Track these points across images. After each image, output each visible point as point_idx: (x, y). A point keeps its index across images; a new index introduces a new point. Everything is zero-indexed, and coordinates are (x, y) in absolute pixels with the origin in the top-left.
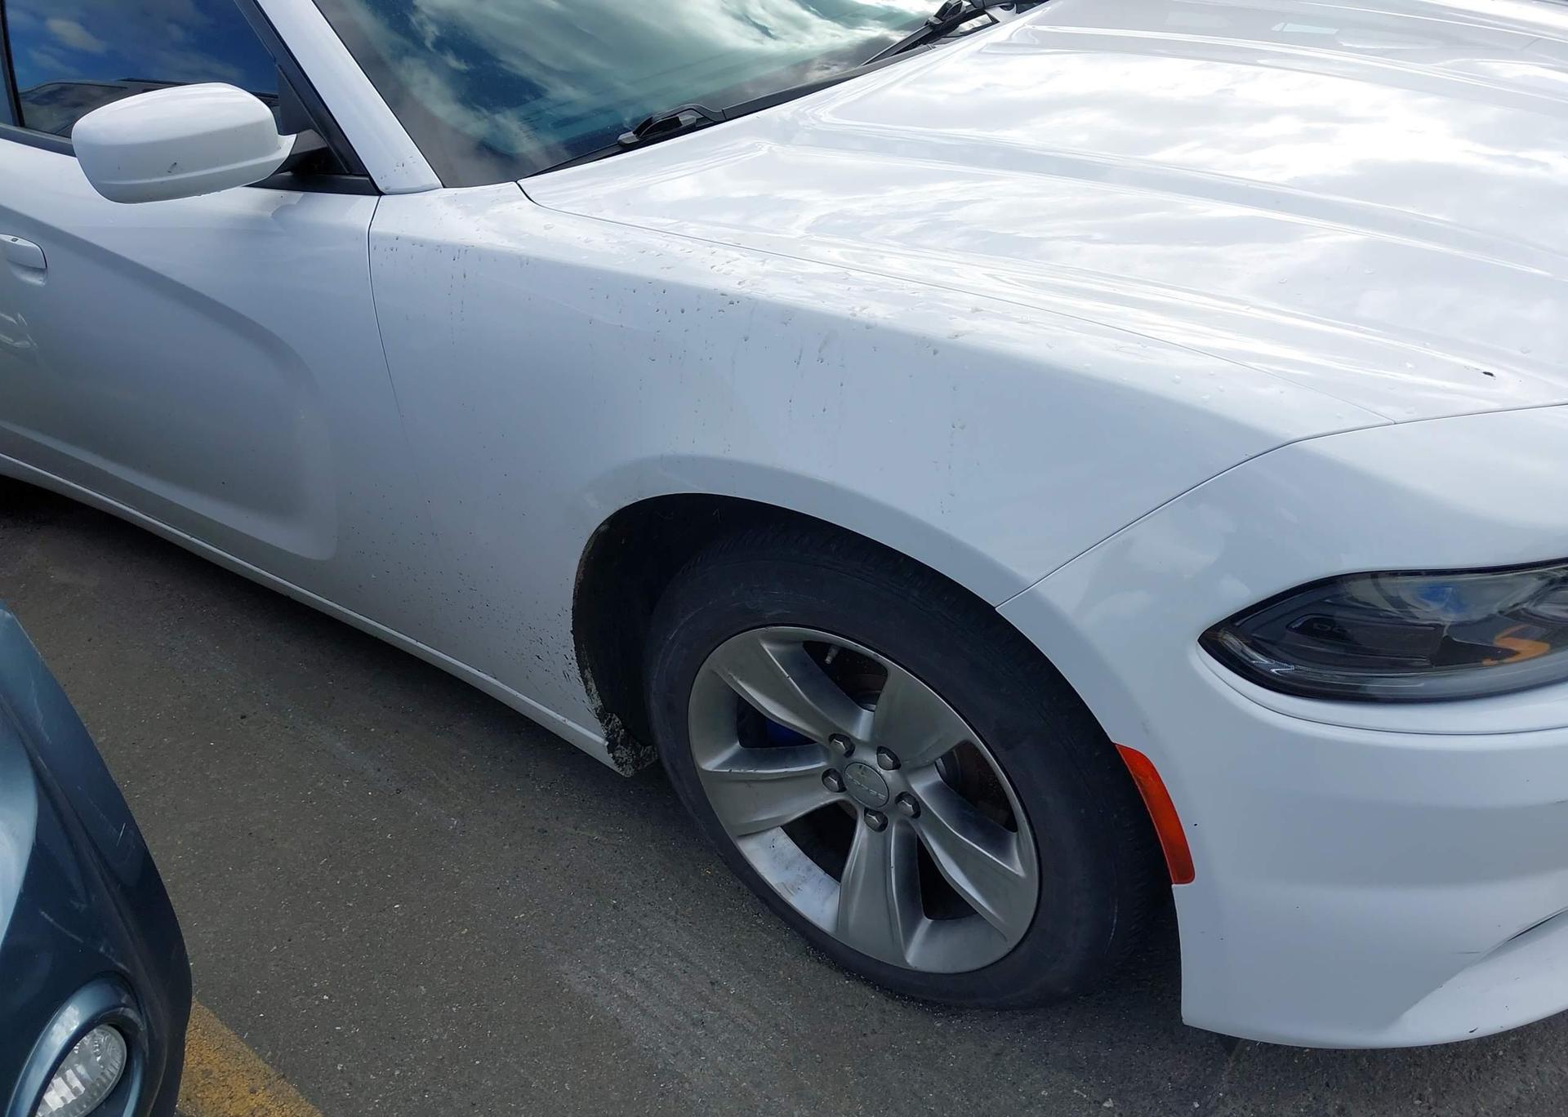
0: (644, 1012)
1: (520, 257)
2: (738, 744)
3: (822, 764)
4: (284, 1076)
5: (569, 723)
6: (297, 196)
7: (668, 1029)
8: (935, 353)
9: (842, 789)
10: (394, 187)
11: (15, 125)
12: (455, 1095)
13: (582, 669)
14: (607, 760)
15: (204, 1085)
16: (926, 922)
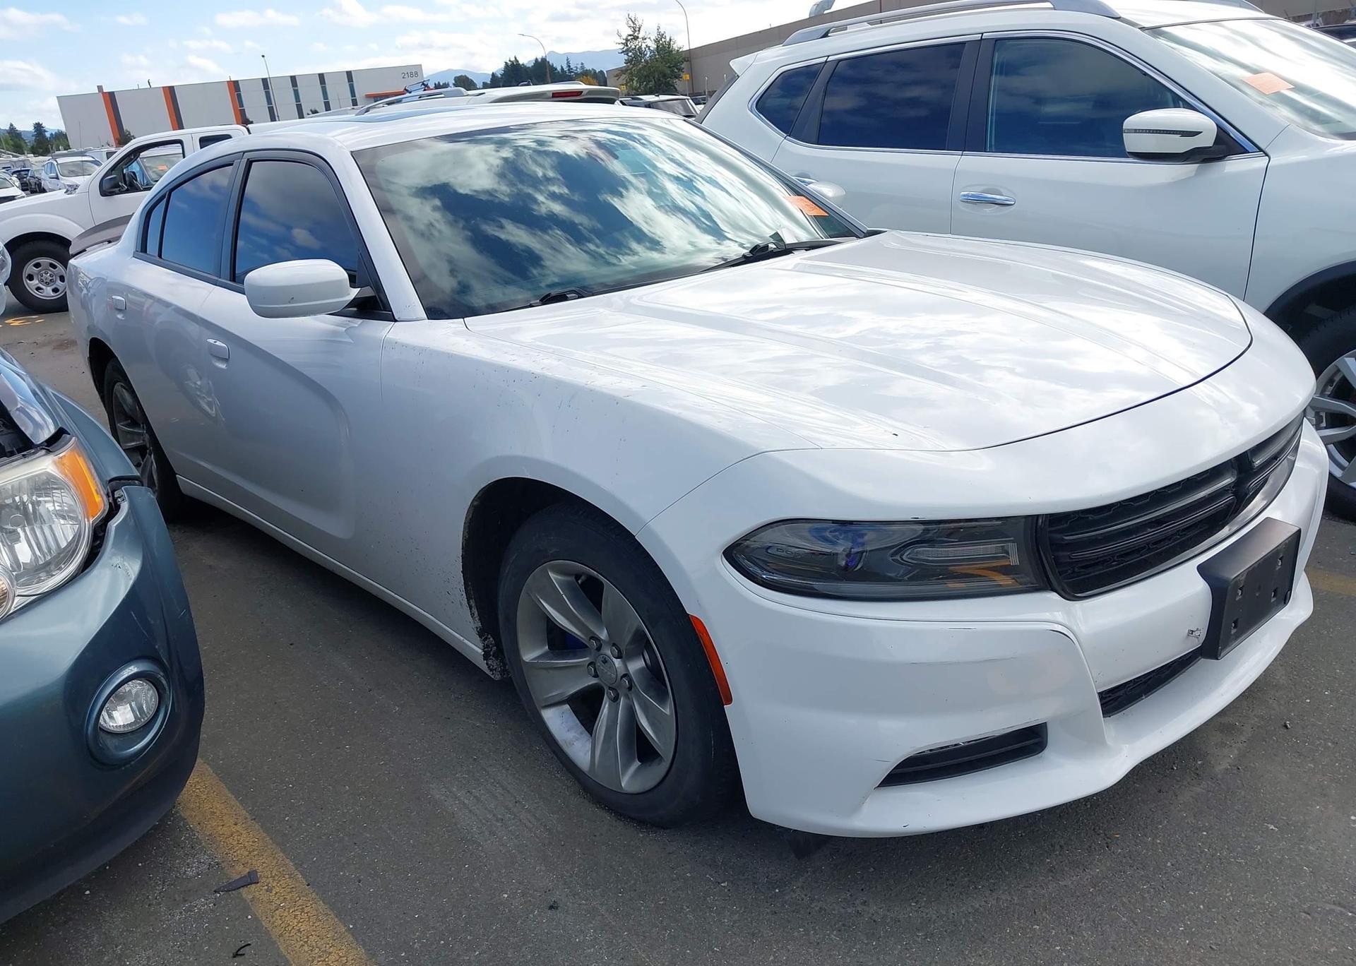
0: (470, 811)
1: (449, 354)
2: (547, 647)
3: (587, 659)
4: (255, 819)
5: (466, 641)
6: (358, 322)
7: (481, 821)
8: (617, 403)
9: (596, 676)
10: (402, 318)
11: (230, 281)
12: (346, 839)
13: (468, 599)
14: (483, 665)
15: (210, 818)
16: (637, 763)
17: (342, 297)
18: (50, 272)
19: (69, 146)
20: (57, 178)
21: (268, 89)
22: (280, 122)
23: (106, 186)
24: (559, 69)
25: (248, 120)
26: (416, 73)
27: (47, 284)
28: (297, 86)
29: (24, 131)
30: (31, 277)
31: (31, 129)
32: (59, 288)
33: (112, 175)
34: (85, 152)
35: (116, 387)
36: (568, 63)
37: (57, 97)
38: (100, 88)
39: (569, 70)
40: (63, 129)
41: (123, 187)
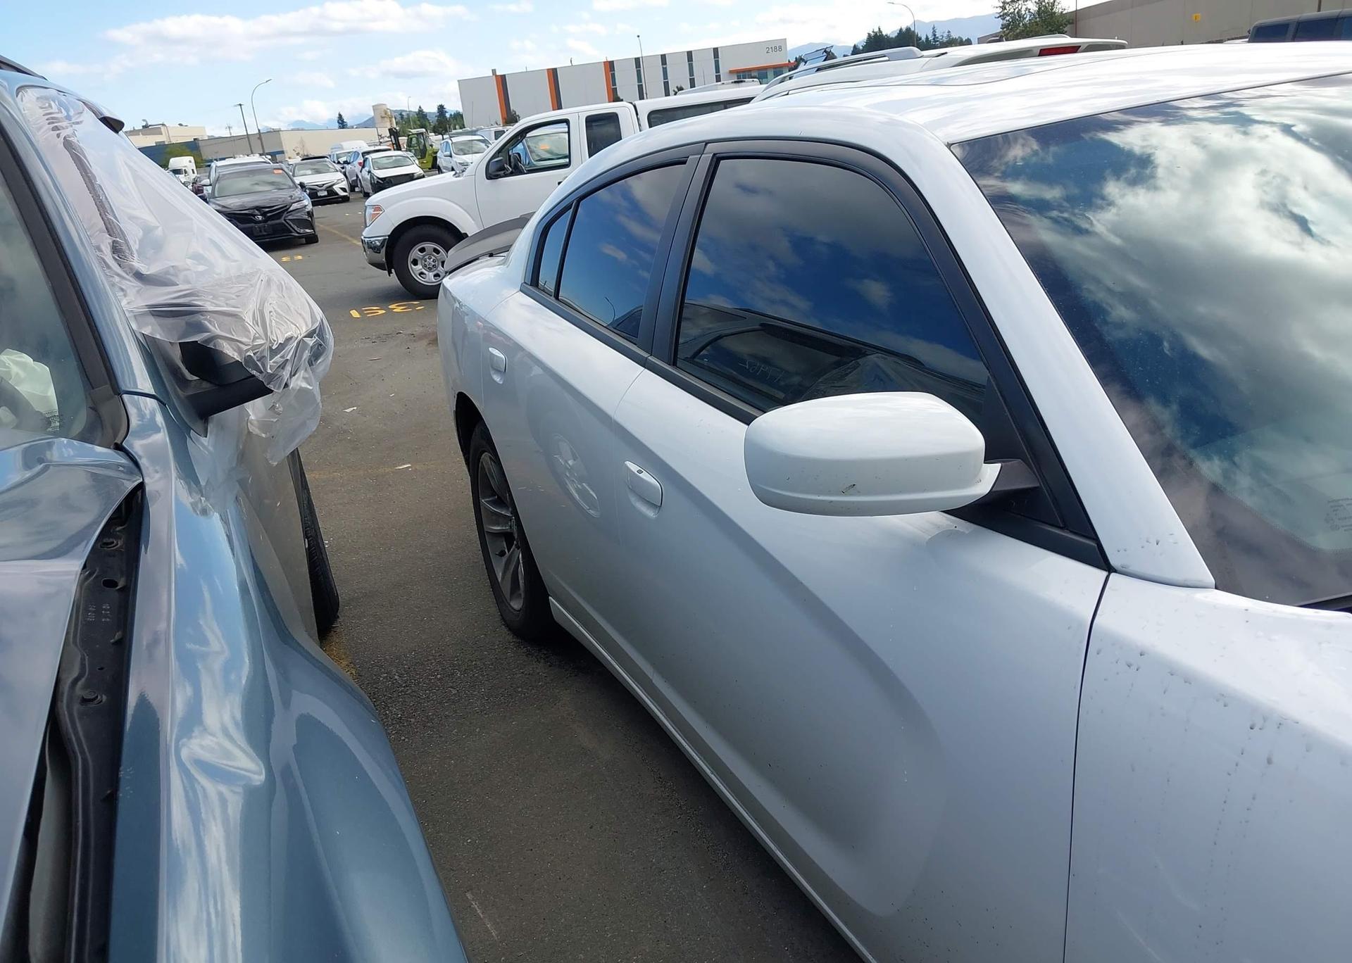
17: (963, 487)
18: (433, 258)
19: (464, 125)
20: (451, 156)
21: (640, 67)
22: (649, 101)
23: (492, 169)
24: (924, 38)
25: (619, 98)
26: (780, 47)
27: (430, 269)
28: (666, 64)
29: (430, 113)
30: (415, 262)
31: (435, 110)
32: (440, 274)
33: (498, 157)
34: (477, 130)
35: (483, 456)
36: (934, 31)
37: (458, 81)
38: (494, 71)
39: (934, 39)
40: (461, 110)
41: (507, 170)
